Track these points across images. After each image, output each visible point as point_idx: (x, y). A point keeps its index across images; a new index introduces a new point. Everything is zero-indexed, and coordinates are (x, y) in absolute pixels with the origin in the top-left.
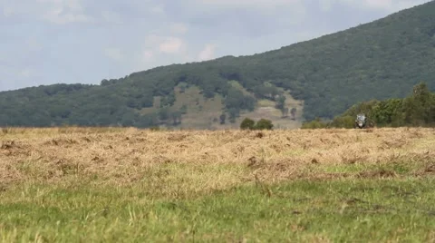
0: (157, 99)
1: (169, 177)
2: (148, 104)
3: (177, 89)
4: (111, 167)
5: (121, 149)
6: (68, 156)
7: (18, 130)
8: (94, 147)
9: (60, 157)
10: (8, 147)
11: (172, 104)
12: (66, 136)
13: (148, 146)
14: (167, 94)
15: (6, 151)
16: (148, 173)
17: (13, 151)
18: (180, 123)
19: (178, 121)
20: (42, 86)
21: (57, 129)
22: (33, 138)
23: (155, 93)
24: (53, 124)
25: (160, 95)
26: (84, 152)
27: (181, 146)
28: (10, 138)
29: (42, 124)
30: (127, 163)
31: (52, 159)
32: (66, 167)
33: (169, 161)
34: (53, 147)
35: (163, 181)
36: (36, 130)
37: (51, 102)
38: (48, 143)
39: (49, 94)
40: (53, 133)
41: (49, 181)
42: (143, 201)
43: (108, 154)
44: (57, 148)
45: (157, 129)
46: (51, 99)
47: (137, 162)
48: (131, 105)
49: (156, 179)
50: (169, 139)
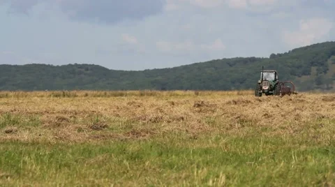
0: (314, 69)
1: (323, 129)
2: (306, 73)
3: (330, 61)
4: (277, 122)
5: (286, 108)
6: (245, 113)
7: (206, 92)
8: (264, 105)
9: (239, 113)
10: (199, 105)
11: (325, 72)
12: (244, 98)
13: (306, 105)
14: (322, 65)
15: (197, 109)
16: (307, 126)
17: (203, 108)
18: (332, 88)
19: (330, 86)
20: (224, 59)
21: (236, 92)
22: (218, 99)
23: (312, 64)
24: (233, 88)
25: (316, 65)
26: (257, 110)
27: (333, 105)
28: (200, 99)
29: (225, 88)
30: (291, 118)
31: (232, 115)
32: (242, 121)
33: (323, 117)
34: (233, 106)
35: (319, 132)
36: (220, 92)
37: (232, 71)
38: (229, 103)
39: (231, 66)
40: (233, 95)
41: (230, 132)
42: (303, 147)
43: (276, 111)
44: (236, 106)
45: (314, 93)
46: (232, 69)
47: (298, 117)
48: (293, 73)
49: (313, 131)
50: (323, 100)
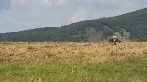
0: (80, 32)
1: (84, 58)
2: (77, 34)
3: (87, 29)
4: (64, 55)
5: (68, 49)
6: (50, 51)
7: (33, 43)
8: (59, 48)
9: (48, 52)
10: (30, 48)
11: (85, 33)
12: (50, 45)
13: (77, 48)
14: (84, 30)
15: (29, 50)
16: (77, 57)
17: (32, 50)
18: (88, 40)
19: (87, 40)
20: (41, 28)
21: (46, 42)
22: (38, 45)
23: (79, 30)
24: (45, 41)
25: (81, 31)
26: (56, 50)
27: (88, 48)
28: (31, 45)
29: (41, 41)
30: (70, 54)
31: (45, 52)
32: (50, 55)
33: (84, 53)
34: (45, 48)
35: (82, 60)
36: (39, 43)
37: (44, 33)
38: (43, 47)
39: (44, 31)
40: (45, 44)
41: (44, 60)
42: (75, 66)
43: (64, 51)
44: (46, 49)
45: (80, 42)
46: (45, 32)
47: (73, 53)
48: (71, 34)
49: (79, 59)
50: (84, 45)
